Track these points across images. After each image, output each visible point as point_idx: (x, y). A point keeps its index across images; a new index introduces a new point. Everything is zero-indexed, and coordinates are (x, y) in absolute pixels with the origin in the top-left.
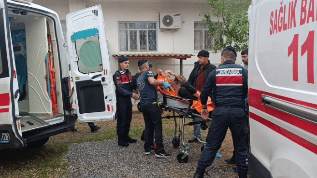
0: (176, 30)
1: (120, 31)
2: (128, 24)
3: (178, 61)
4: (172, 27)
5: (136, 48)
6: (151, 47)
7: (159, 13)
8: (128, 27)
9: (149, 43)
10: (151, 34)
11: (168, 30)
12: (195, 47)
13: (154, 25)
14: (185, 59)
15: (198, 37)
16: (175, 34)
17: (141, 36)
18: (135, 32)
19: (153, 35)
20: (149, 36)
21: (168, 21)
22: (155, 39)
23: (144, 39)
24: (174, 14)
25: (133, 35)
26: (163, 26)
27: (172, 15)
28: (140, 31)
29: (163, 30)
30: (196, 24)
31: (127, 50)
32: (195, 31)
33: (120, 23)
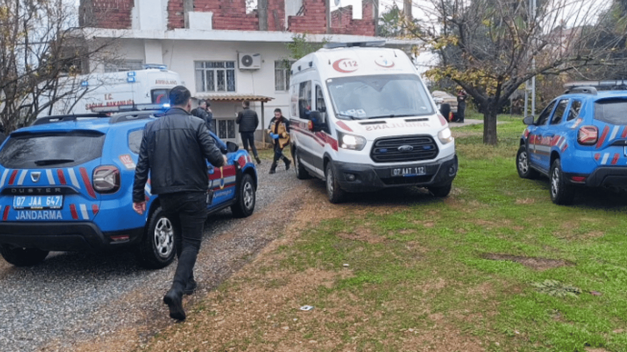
0: (255, 70)
1: (196, 71)
2: (204, 64)
3: (259, 103)
4: (251, 67)
5: (213, 89)
6: (230, 88)
7: (237, 51)
8: (205, 66)
9: (228, 83)
10: (229, 74)
11: (248, 70)
12: (276, 88)
13: (231, 64)
14: (266, 102)
15: (279, 77)
16: (255, 75)
17: (218, 76)
18: (212, 72)
19: (231, 75)
20: (227, 76)
21: (247, 61)
22: (234, 79)
23: (222, 79)
24: (254, 54)
25: (210, 74)
26: (242, 66)
27: (251, 55)
28: (218, 71)
29: (242, 70)
30: (276, 63)
31: (203, 90)
32: (276, 70)
33: (196, 62)
